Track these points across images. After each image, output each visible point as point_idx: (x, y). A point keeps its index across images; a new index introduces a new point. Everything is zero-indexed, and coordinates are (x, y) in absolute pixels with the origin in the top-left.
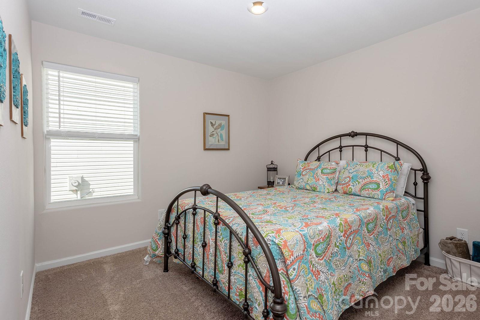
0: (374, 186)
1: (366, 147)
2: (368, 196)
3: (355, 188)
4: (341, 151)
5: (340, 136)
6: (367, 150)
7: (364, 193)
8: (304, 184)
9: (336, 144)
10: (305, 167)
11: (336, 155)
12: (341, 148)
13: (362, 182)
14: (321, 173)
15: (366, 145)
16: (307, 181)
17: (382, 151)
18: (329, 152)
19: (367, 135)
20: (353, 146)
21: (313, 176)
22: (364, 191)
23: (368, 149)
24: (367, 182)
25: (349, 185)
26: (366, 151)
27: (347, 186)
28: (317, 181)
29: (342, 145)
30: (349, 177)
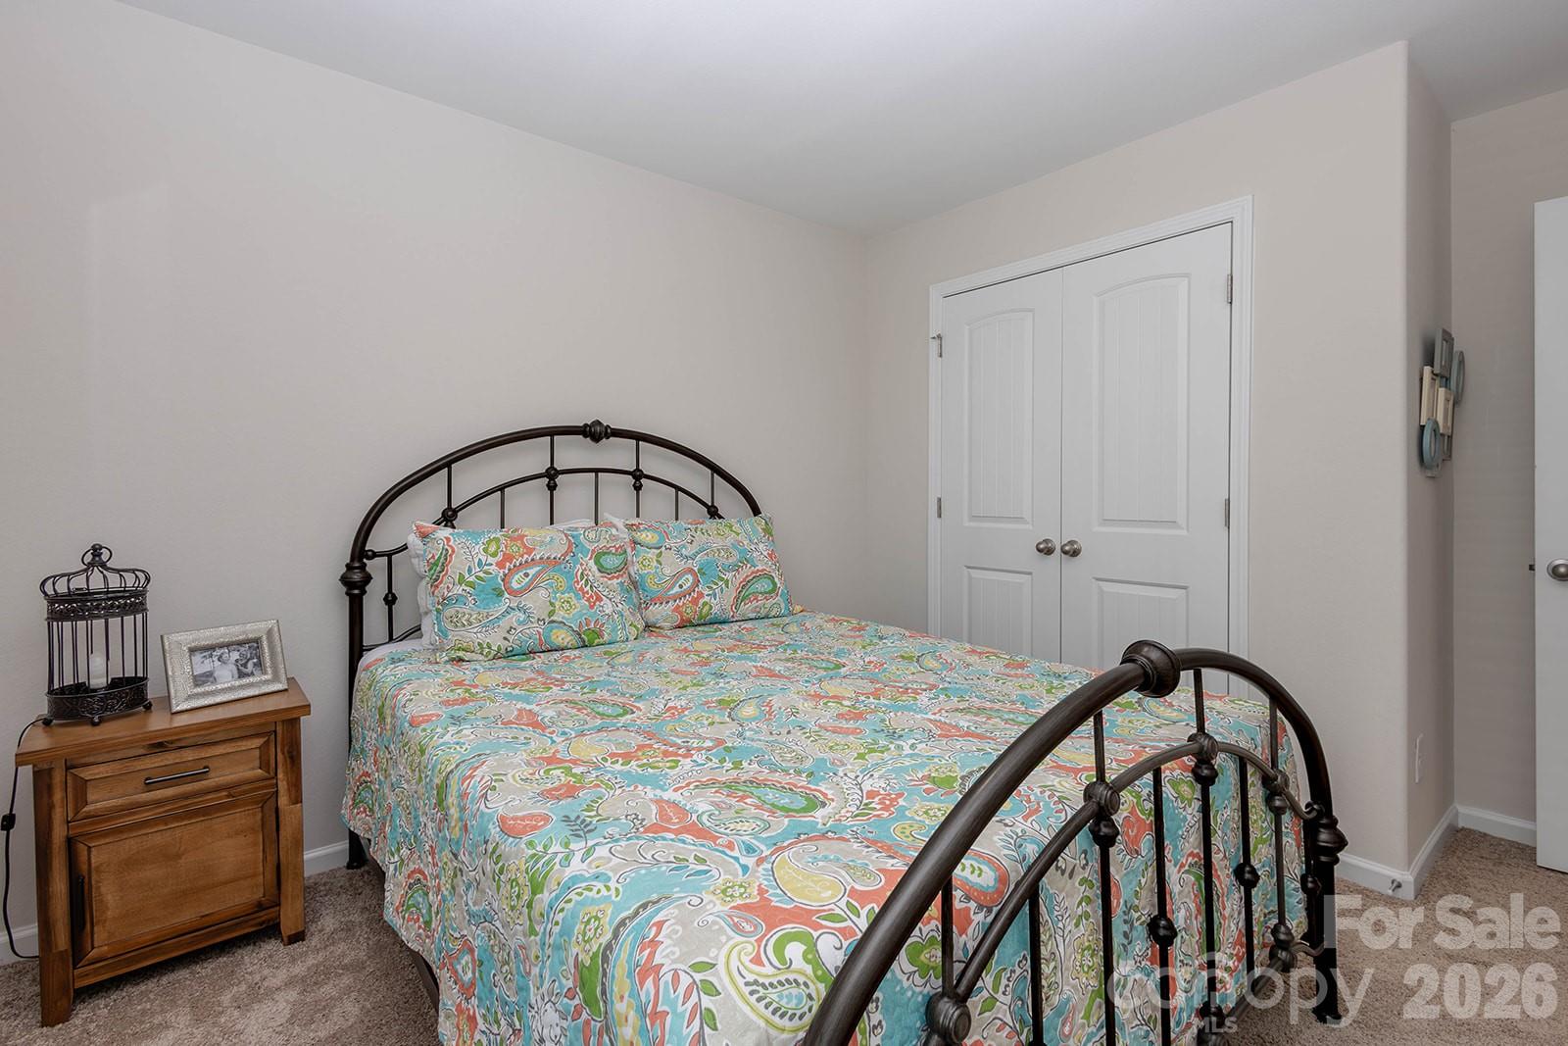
0: (763, 585)
1: (638, 475)
2: (753, 615)
3: (718, 601)
4: (552, 488)
5: (552, 432)
6: (641, 485)
7: (747, 609)
8: (535, 629)
9: (532, 458)
10: (508, 558)
11: (528, 502)
12: (551, 475)
13: (735, 579)
14: (599, 570)
15: (638, 469)
16: (551, 613)
17: (678, 489)
18: (501, 488)
19: (639, 437)
20: (597, 471)
21: (570, 589)
22: (745, 604)
23: (643, 481)
24: (747, 576)
25: (701, 595)
26: (638, 488)
27: (695, 602)
28: (594, 603)
29: (558, 466)
30: (690, 571)
